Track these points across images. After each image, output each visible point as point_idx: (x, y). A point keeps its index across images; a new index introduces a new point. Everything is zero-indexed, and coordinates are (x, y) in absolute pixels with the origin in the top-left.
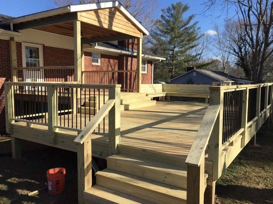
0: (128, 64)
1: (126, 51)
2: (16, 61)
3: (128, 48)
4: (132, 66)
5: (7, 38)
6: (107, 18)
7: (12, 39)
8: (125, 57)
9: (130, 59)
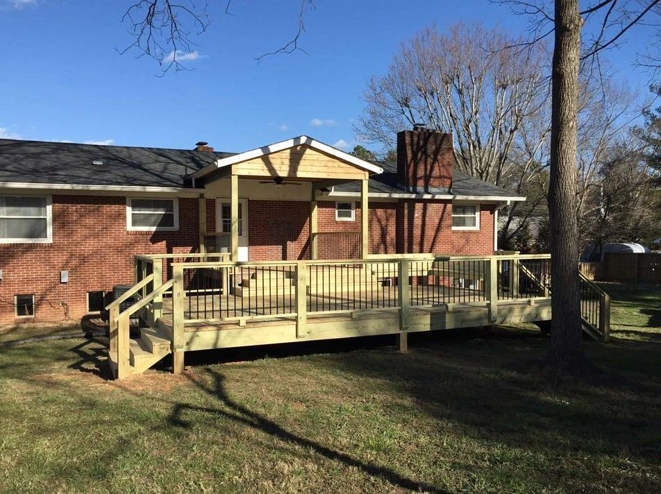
0: (416, 215)
1: (409, 192)
2: (205, 225)
3: (415, 185)
4: (427, 219)
5: (196, 196)
6: (287, 162)
7: (202, 196)
8: (406, 204)
9: (419, 206)
